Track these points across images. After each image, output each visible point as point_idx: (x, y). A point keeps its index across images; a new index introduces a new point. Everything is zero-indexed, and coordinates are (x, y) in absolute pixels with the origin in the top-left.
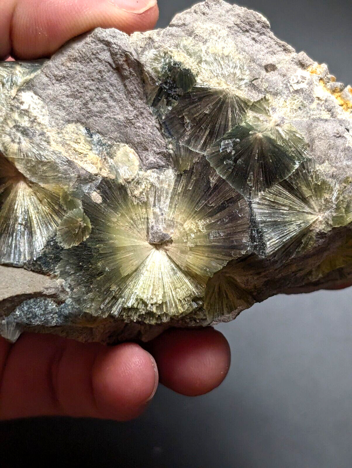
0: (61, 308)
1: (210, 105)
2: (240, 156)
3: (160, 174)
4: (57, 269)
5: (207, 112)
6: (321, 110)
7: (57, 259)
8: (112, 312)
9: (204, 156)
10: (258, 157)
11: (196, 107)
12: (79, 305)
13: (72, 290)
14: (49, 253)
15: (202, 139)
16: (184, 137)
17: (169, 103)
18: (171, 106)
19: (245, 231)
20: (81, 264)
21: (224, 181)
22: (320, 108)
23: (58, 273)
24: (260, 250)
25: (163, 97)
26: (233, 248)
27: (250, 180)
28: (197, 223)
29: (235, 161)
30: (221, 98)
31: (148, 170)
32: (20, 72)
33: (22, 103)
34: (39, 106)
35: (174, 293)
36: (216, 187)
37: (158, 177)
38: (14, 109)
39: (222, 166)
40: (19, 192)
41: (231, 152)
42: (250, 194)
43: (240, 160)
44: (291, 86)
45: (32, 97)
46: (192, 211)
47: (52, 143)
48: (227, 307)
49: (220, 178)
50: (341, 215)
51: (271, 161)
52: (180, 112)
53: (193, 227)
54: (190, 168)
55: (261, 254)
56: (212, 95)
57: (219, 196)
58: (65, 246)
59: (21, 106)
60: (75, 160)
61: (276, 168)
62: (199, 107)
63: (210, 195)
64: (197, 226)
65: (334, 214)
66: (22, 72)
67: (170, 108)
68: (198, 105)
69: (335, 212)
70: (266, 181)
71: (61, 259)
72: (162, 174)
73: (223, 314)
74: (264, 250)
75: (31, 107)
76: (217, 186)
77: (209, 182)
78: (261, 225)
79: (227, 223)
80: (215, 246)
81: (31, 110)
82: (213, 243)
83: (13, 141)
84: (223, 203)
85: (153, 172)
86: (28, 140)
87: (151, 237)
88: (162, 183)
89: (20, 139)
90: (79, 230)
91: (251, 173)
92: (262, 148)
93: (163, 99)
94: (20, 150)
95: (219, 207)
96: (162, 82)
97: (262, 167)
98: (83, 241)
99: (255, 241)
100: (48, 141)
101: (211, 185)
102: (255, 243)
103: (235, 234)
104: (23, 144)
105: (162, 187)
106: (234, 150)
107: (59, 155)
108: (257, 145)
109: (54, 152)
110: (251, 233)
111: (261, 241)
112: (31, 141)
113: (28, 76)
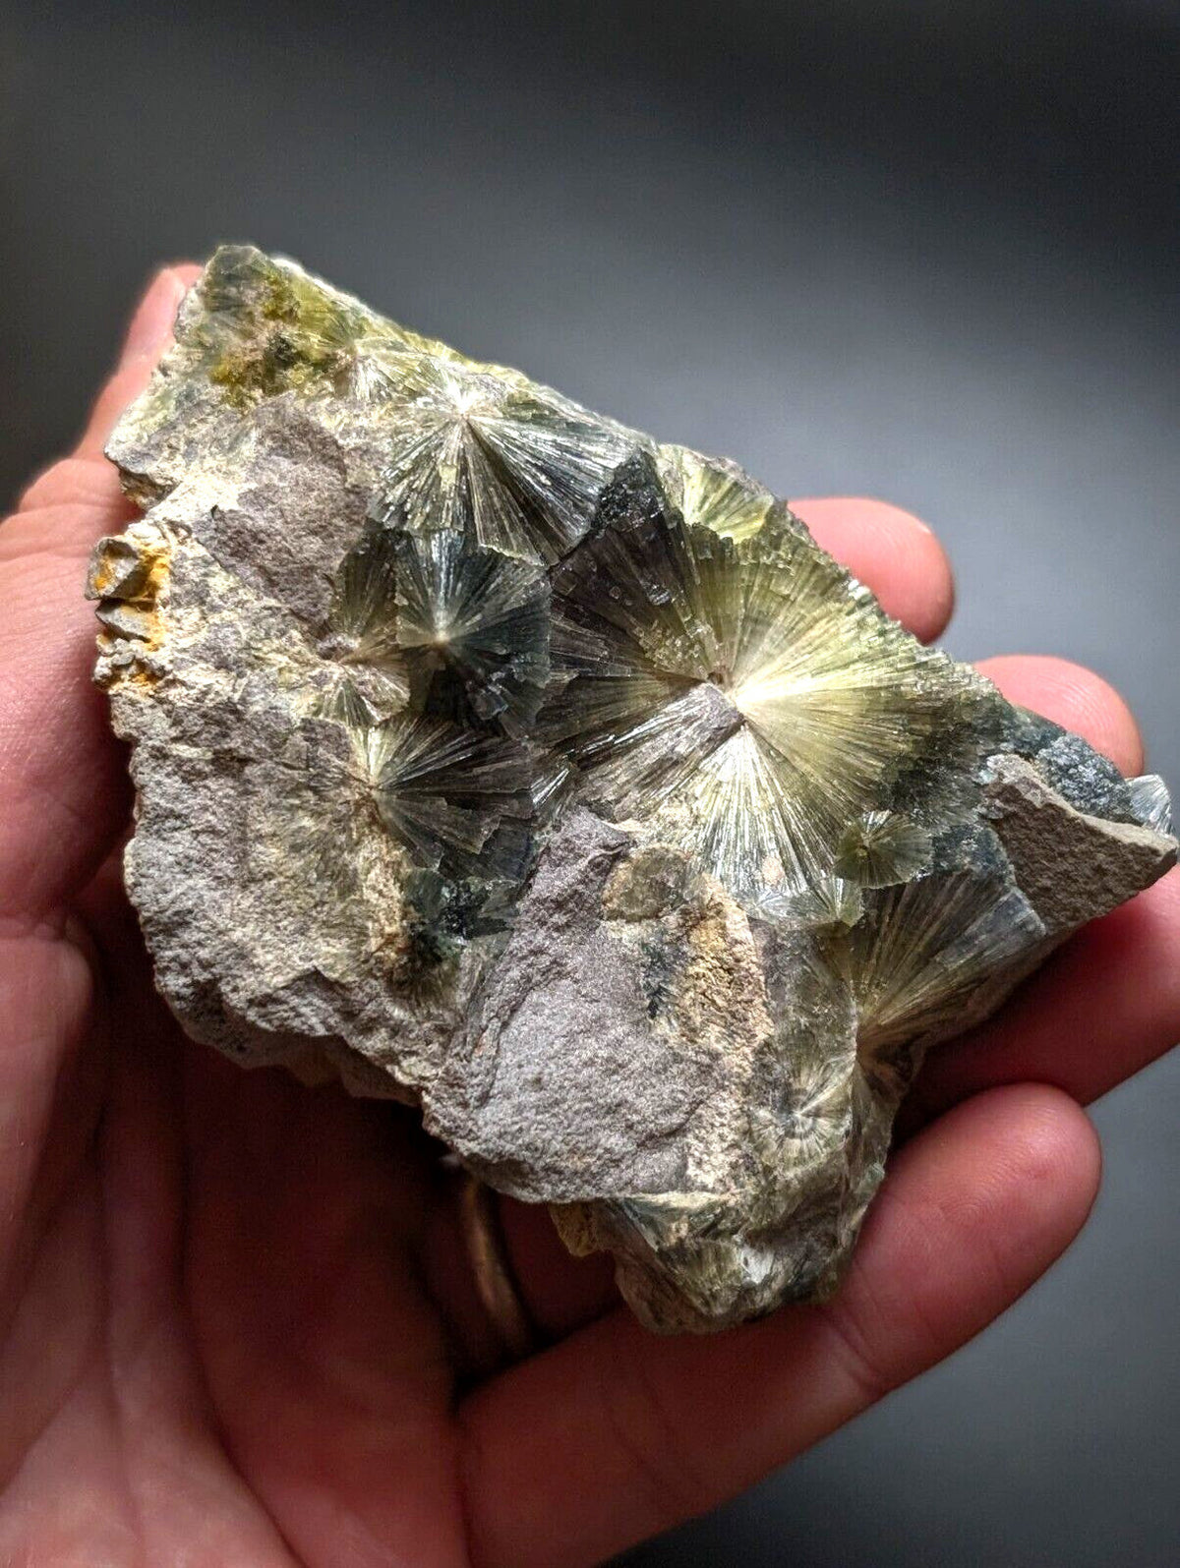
2: (494, 657)
3: (610, 802)
5: (443, 803)
6: (221, 597)
10: (475, 613)
11: (451, 834)
15: (499, 770)
16: (518, 812)
17: (482, 896)
18: (484, 889)
19: (618, 532)
20: (930, 783)
21: (551, 656)
23: (981, 810)
24: (634, 474)
25: (481, 916)
27: (520, 599)
29: (507, 659)
30: (399, 797)
31: (622, 834)
32: (678, 1229)
33: (733, 1167)
34: (703, 1132)
36: (573, 663)
37: (617, 801)
38: (760, 1168)
39: (531, 679)
41: (499, 681)
42: (535, 584)
43: (499, 650)
47: (761, 1037)
49: (552, 668)
52: (482, 860)
54: (563, 750)
57: (581, 645)
58: (926, 838)
59: (739, 1162)
62: (445, 828)
63: (592, 664)
64: (658, 643)
66: (674, 1226)
67: (488, 887)
68: (445, 832)
70: (492, 568)
71: (951, 827)
72: (603, 801)
75: (725, 1145)
76: (568, 662)
77: (572, 685)
80: (676, 570)
81: (730, 1140)
82: (674, 582)
83: (816, 1114)
84: (583, 626)
85: (615, 821)
86: (796, 1086)
87: (734, 720)
88: (621, 787)
89: (804, 1104)
90: (883, 837)
91: (506, 609)
92: (456, 620)
93: (482, 914)
94: (822, 1085)
95: (598, 630)
96: (460, 941)
97: (482, 594)
98: (894, 813)
99: (626, 495)
100: (766, 1049)
101: (575, 676)
102: (630, 492)
103: (633, 550)
104: (809, 1088)
105: (628, 782)
106: (490, 681)
107: (774, 1003)
108: (461, 632)
109: (778, 1016)
110: (616, 515)
111: (617, 484)
112: (791, 1080)
113: (674, 1205)
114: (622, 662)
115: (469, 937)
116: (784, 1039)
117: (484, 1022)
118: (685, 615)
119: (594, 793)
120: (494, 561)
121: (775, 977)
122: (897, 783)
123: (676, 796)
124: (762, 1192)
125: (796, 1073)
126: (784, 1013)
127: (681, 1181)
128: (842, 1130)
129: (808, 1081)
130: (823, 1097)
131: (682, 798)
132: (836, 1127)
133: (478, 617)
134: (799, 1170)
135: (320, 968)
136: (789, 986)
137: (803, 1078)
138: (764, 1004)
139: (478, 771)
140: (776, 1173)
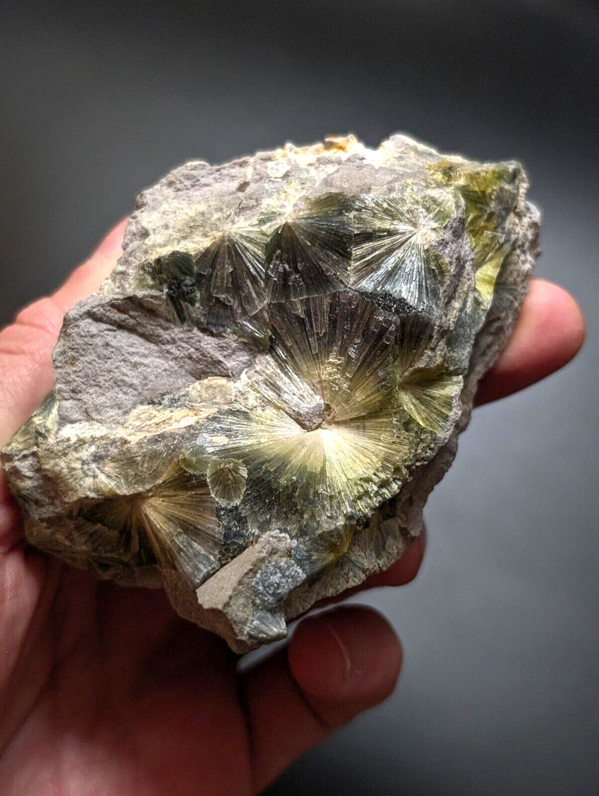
0: (295, 556)
1: (226, 261)
2: (295, 262)
3: (255, 368)
4: (252, 530)
5: (231, 270)
7: (242, 521)
8: (345, 512)
9: (269, 305)
10: (310, 242)
11: (216, 277)
12: (307, 535)
13: (286, 531)
14: (229, 522)
15: (251, 294)
16: (237, 313)
17: (192, 302)
18: (196, 302)
19: (372, 311)
20: (267, 501)
21: (308, 299)
22: (320, 169)
23: (257, 532)
24: (403, 309)
25: (182, 303)
26: (381, 335)
27: (328, 270)
28: (329, 363)
29: (297, 271)
30: (228, 245)
31: (239, 376)
32: (39, 420)
33: (68, 440)
34: (87, 427)
35: (381, 444)
36: (308, 313)
37: (256, 372)
38: (67, 451)
39: (292, 290)
40: (148, 513)
41: (285, 269)
42: (342, 282)
43: (299, 264)
44: (276, 178)
45: (72, 428)
46: (314, 359)
47: (129, 438)
48: (443, 407)
49: (302, 300)
50: (436, 211)
51: (324, 232)
52: (210, 298)
53: (329, 369)
54: (271, 331)
55: (408, 311)
56: (218, 252)
57: (319, 317)
58: (237, 502)
59: (70, 442)
60: (164, 430)
61: (335, 234)
62: (219, 273)
63: (311, 326)
64: (333, 364)
65: (431, 215)
66: (41, 418)
67: (197, 305)
68: (217, 274)
69: (429, 214)
70: (343, 256)
71: (245, 517)
72: (256, 366)
73: (447, 416)
74: (407, 304)
75: (79, 435)
76: (307, 310)
77: (297, 317)
78: (379, 289)
79: (351, 328)
80: (366, 358)
81: (82, 437)
82: (361, 357)
83: (95, 477)
84: (330, 317)
85: (246, 373)
86: (106, 461)
87: (307, 423)
88: (264, 372)
89: (98, 468)
90: (232, 475)
91: (320, 263)
92: (303, 230)
93: (184, 304)
94: (109, 476)
95: (330, 326)
96: (166, 290)
97: (323, 248)
98: (246, 480)
99: (391, 307)
100: (123, 442)
101: (302, 317)
102: (393, 308)
103: (368, 324)
104: (106, 469)
105: (267, 375)
106: (284, 264)
107: (146, 441)
108: (297, 233)
109: (139, 444)
110: (379, 305)
111: (394, 301)
112: (110, 458)
113: (51, 416)
114: (319, 347)
115: (168, 294)
116: (129, 450)
117: (132, 313)
118: (349, 373)
119: (260, 361)
120: (346, 256)
121: (159, 439)
122: (263, 480)
123: (263, 401)
124: (56, 454)
125: (113, 460)
126: (142, 447)
127: (64, 420)
128: (89, 493)
129: (109, 467)
130: (102, 477)
131: (263, 404)
132: (89, 489)
133: (309, 244)
134: (65, 471)
135: (150, 237)
136: (155, 447)
137: (112, 464)
138: (146, 437)
139: (249, 282)
140: (64, 458)
